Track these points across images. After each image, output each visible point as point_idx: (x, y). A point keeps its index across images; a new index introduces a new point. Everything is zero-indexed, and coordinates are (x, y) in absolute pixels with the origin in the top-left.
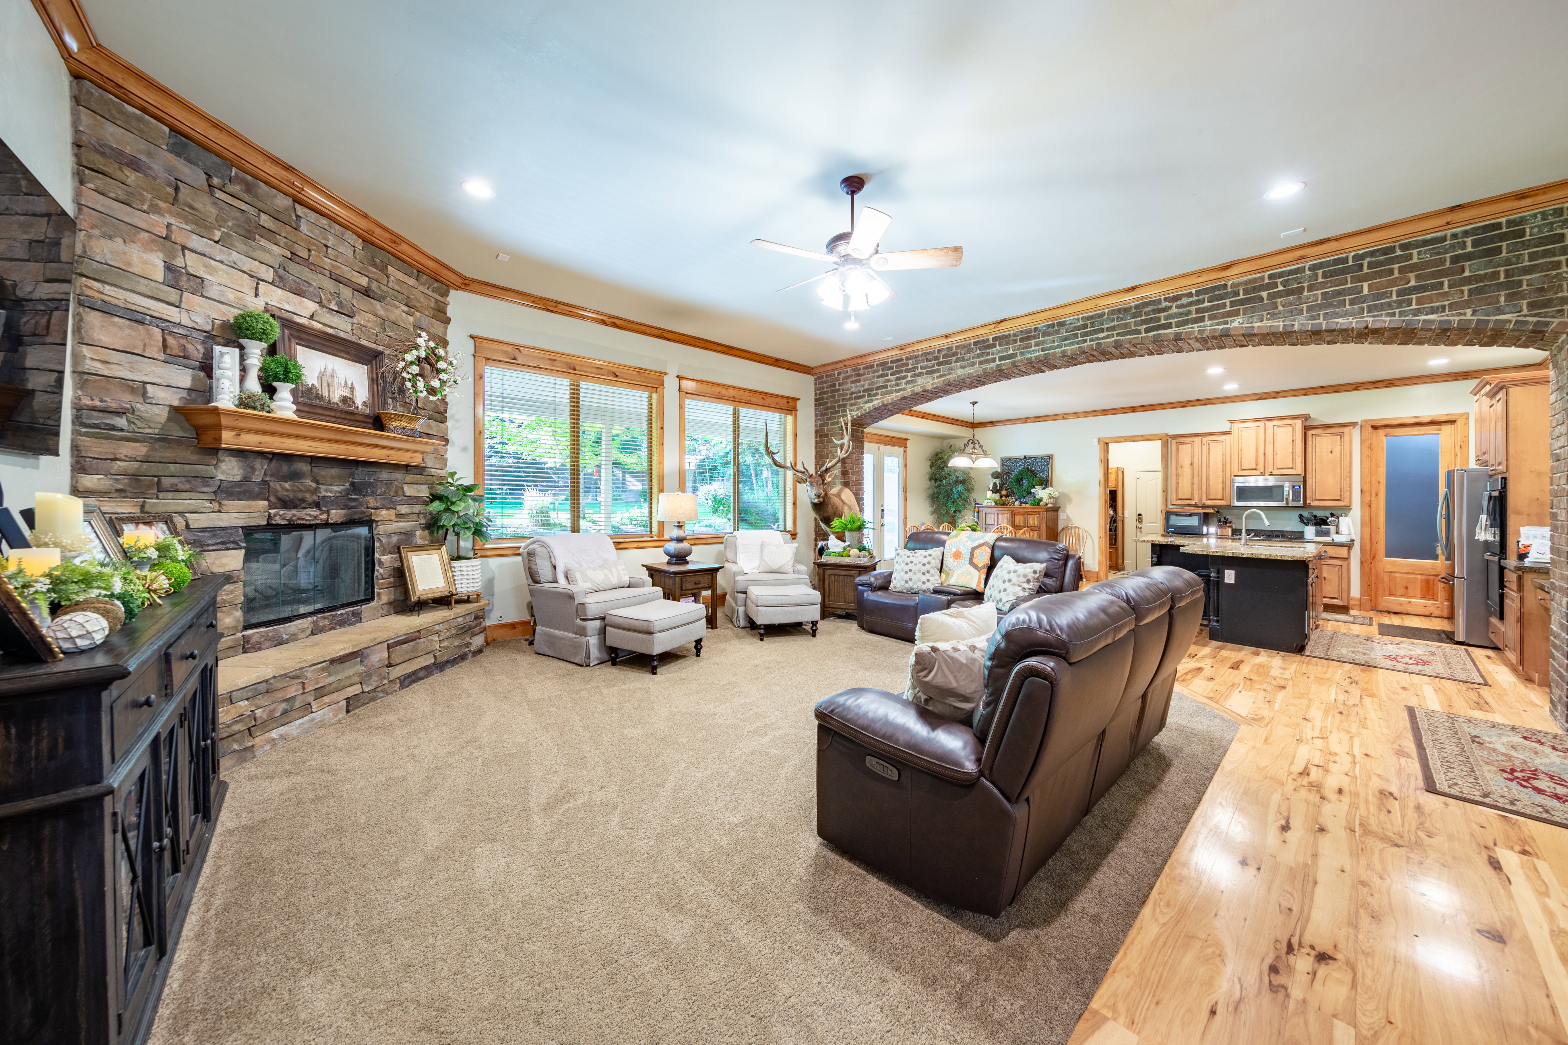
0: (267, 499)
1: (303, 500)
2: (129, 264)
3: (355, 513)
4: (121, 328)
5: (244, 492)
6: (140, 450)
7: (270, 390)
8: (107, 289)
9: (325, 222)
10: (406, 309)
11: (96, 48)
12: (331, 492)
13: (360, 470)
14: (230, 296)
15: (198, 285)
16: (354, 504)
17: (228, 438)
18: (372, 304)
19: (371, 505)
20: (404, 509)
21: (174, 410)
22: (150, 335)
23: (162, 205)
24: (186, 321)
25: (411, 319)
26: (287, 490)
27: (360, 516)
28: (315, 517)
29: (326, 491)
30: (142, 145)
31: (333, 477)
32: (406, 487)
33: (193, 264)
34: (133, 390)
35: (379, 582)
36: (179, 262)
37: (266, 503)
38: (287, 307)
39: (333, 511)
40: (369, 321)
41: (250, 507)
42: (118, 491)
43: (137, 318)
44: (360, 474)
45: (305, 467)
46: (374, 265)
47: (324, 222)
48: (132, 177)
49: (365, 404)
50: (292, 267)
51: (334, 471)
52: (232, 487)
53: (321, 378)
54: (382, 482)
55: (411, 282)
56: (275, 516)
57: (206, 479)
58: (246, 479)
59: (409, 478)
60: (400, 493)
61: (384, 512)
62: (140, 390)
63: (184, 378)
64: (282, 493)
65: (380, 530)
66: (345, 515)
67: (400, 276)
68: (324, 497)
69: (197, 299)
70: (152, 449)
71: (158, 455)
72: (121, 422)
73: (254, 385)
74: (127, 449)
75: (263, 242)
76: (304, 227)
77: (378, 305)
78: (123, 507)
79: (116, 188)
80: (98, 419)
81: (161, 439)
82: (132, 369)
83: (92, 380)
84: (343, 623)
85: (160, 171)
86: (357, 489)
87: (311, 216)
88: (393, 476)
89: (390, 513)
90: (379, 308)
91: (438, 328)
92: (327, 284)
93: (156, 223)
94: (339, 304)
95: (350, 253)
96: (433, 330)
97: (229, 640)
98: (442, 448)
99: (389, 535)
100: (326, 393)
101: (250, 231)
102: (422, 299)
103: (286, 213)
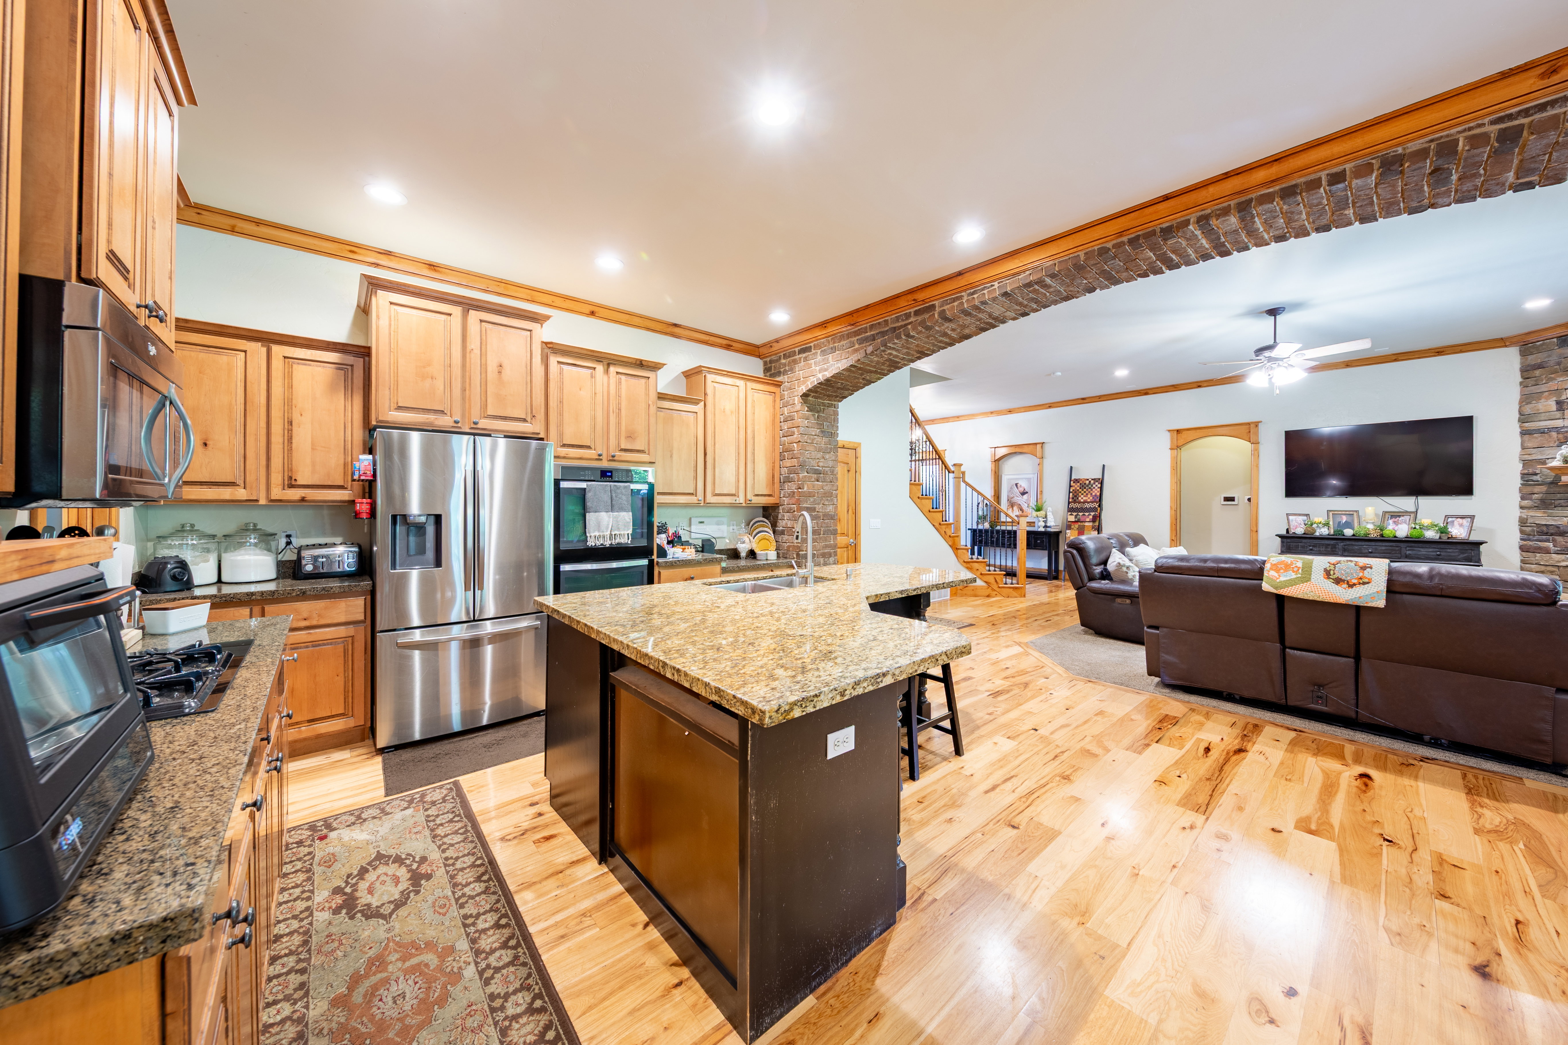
2: (1539, 410)
4: (1536, 438)
6: (1544, 488)
8: (1528, 424)
22: (1550, 437)
23: (1553, 376)
24: (1567, 424)
30: (1545, 354)
34: (1541, 463)
36: (1564, 398)
42: (1536, 506)
43: (1542, 432)
48: (1537, 373)
62: (1545, 462)
70: (1549, 488)
71: (1552, 490)
72: (1535, 478)
74: (1537, 489)
78: (1539, 513)
79: (1530, 382)
80: (1527, 478)
81: (1552, 483)
82: (1542, 454)
83: (1526, 463)
85: (1553, 361)
93: (1551, 386)
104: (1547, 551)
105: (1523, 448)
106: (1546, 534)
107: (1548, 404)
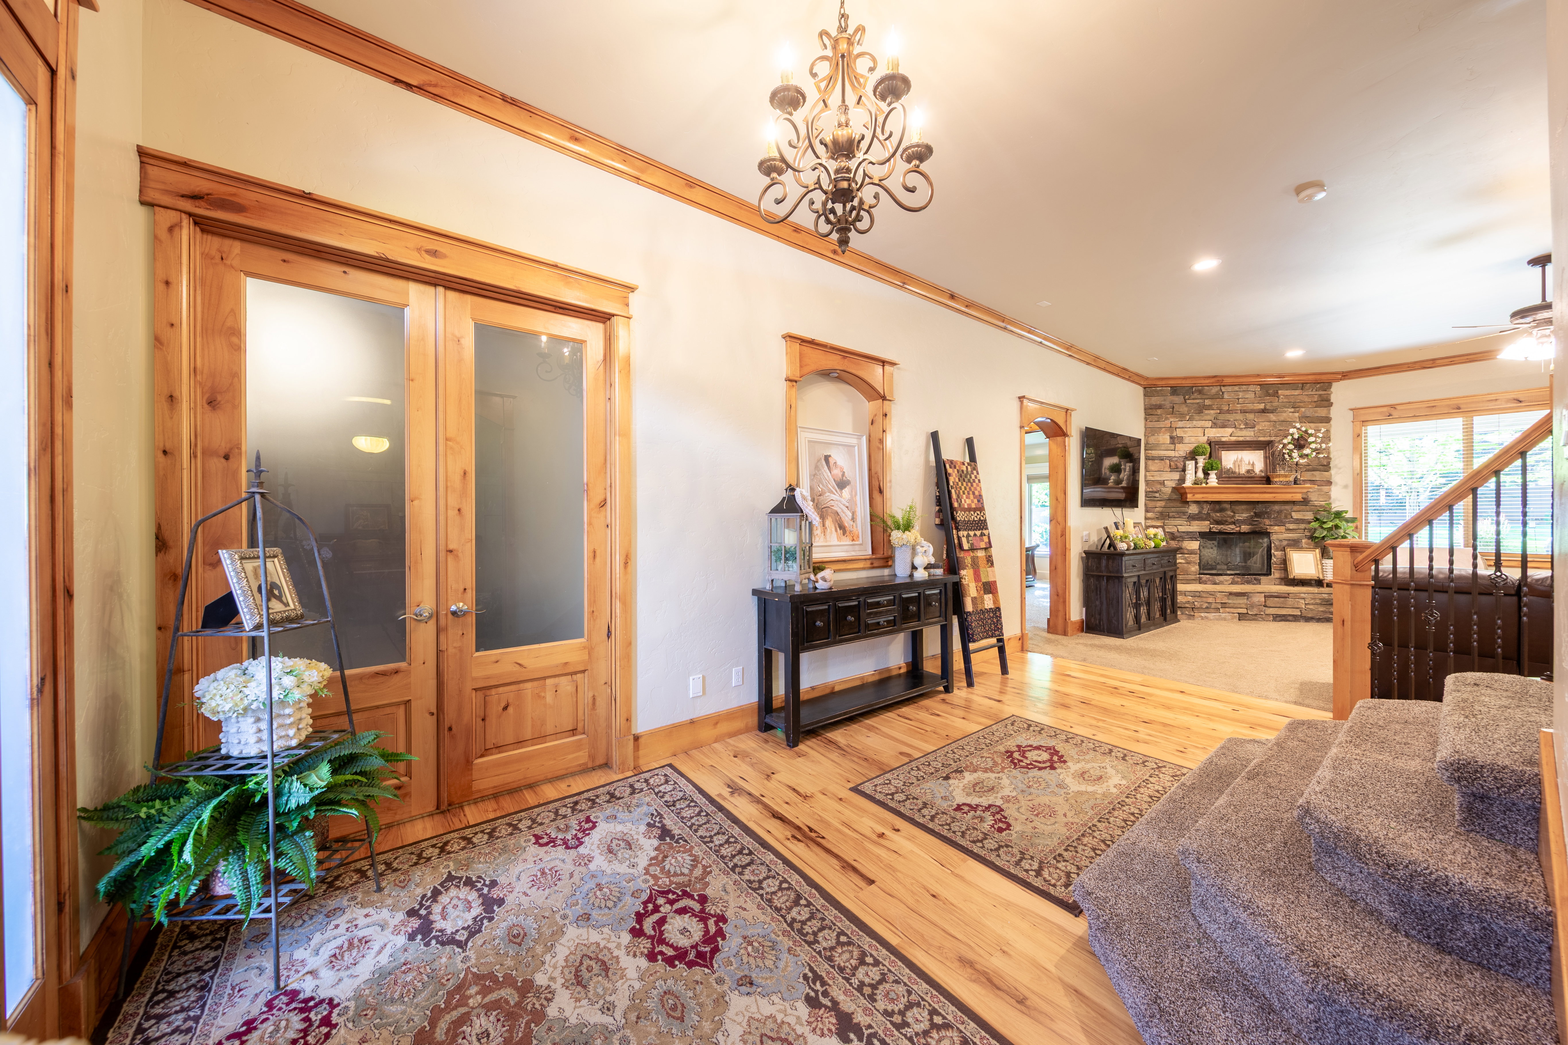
0: (1209, 521)
1: (1226, 521)
2: (1159, 441)
3: (1257, 528)
4: (1157, 464)
5: (1199, 518)
6: (1163, 504)
7: (1206, 474)
8: (1153, 452)
10: (1292, 410)
11: (1147, 379)
12: (1241, 517)
13: (1261, 505)
14: (1193, 439)
15: (1181, 440)
16: (1256, 523)
17: (1190, 497)
18: (1268, 416)
20: (1291, 526)
21: (1174, 488)
22: (1166, 464)
23: (1168, 416)
24: (1177, 455)
25: (1297, 415)
26: (1218, 517)
27: (1261, 530)
28: (1233, 529)
29: (1238, 516)
30: (1162, 398)
31: (1242, 510)
32: (1293, 514)
33: (1179, 433)
34: (1161, 484)
35: (1273, 566)
36: (1174, 434)
38: (1219, 435)
39: (1243, 526)
40: (1265, 426)
41: (1202, 524)
42: (1157, 517)
43: (1161, 459)
44: (1260, 508)
45: (1228, 506)
46: (1269, 395)
47: (1236, 388)
48: (1159, 411)
49: (1261, 471)
50: (1221, 417)
51: (1244, 507)
52: (1195, 516)
53: (1234, 463)
54: (1276, 511)
55: (1297, 392)
56: (1213, 528)
57: (1184, 513)
58: (1200, 512)
59: (1296, 508)
60: (1290, 517)
61: (1276, 528)
62: (1162, 483)
63: (1176, 476)
64: (1216, 518)
65: (1274, 537)
66: (1250, 528)
67: (1288, 392)
68: (1238, 520)
69: (1181, 445)
70: (1166, 503)
71: (1168, 505)
73: (1200, 474)
74: (1158, 504)
75: (1207, 412)
76: (1226, 396)
77: (1272, 415)
78: (1157, 524)
80: (1151, 495)
81: (1168, 499)
82: (1160, 476)
83: (1150, 483)
84: (1248, 582)
85: (1168, 404)
86: (1257, 515)
87: (1230, 389)
88: (1283, 507)
89: (1282, 529)
90: (1272, 417)
91: (1322, 412)
92: (1239, 416)
93: (1167, 423)
94: (1246, 424)
95: (1253, 395)
96: (1316, 415)
97: (1193, 577)
98: (1325, 488)
99: (1281, 541)
100: (1237, 470)
101: (1201, 410)
102: (1306, 399)
103: (1217, 394)
105: (1148, 471)
107: (1165, 438)
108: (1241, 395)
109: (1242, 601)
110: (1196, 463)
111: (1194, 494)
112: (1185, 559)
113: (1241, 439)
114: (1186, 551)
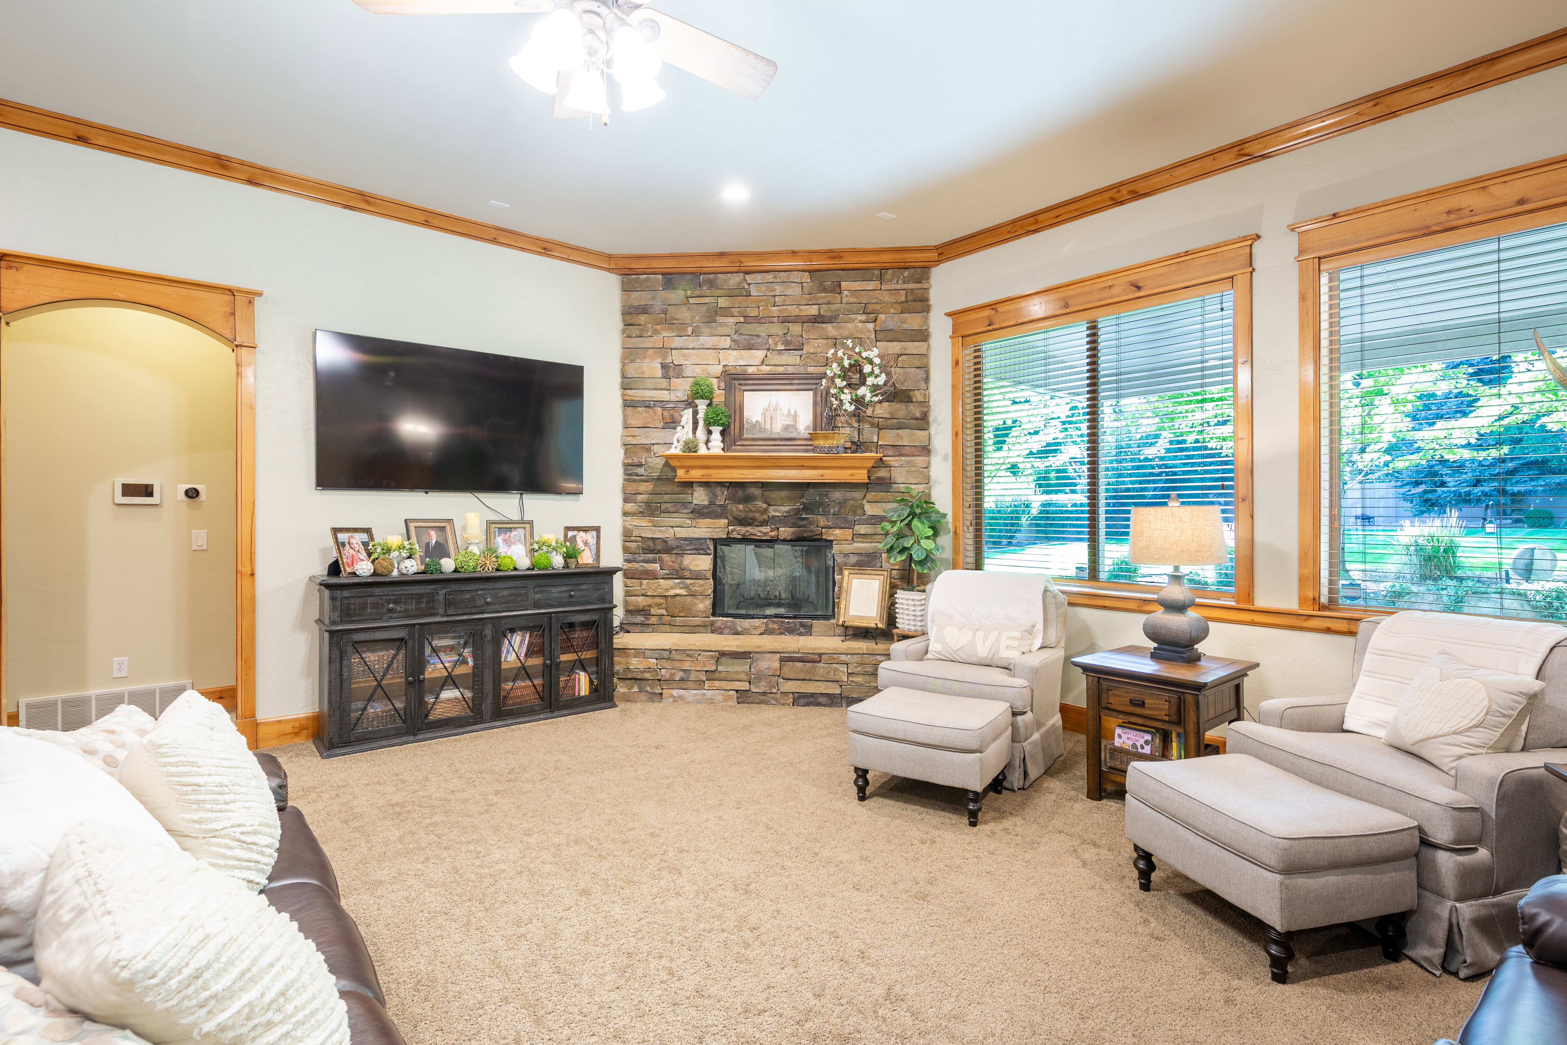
0: (727, 518)
1: (754, 519)
2: (643, 373)
3: (804, 531)
4: (641, 413)
5: (710, 513)
6: (649, 486)
7: (707, 432)
9: (771, 276)
10: (864, 317)
12: (779, 512)
13: (812, 491)
14: (698, 370)
15: (679, 370)
16: (804, 523)
17: (681, 474)
18: (823, 328)
19: (822, 524)
20: (862, 529)
22: (655, 413)
23: (658, 327)
24: (673, 398)
25: (871, 326)
26: (740, 511)
27: (809, 534)
28: (765, 534)
29: (775, 511)
30: (651, 295)
31: (782, 499)
32: (866, 506)
33: (676, 357)
34: (648, 450)
36: (669, 360)
37: (726, 521)
38: (742, 363)
39: (781, 529)
40: (819, 347)
41: (715, 524)
42: (641, 512)
43: (648, 405)
44: (812, 495)
45: (757, 492)
46: (825, 290)
47: (769, 277)
48: (642, 319)
49: (808, 428)
50: (746, 329)
51: (783, 493)
52: (702, 509)
53: (764, 414)
54: (834, 501)
55: (871, 285)
56: (733, 531)
57: (687, 504)
58: (712, 503)
59: (867, 496)
60: (859, 512)
61: (837, 532)
62: (651, 449)
64: (737, 514)
65: (835, 549)
66: (793, 533)
67: (856, 285)
68: (773, 517)
69: (677, 380)
70: (655, 486)
71: (659, 490)
72: (641, 471)
74: (641, 487)
75: (722, 320)
76: (753, 291)
77: (829, 327)
78: (643, 522)
79: (635, 330)
80: (631, 470)
81: (659, 479)
82: (647, 437)
83: (629, 448)
84: (791, 631)
85: (658, 306)
86: (807, 508)
87: (758, 278)
88: (849, 495)
89: (848, 533)
90: (830, 329)
91: (913, 322)
92: (778, 329)
93: (656, 341)
94: (786, 343)
95: (798, 290)
96: (905, 326)
97: (698, 620)
98: (920, 460)
99: (846, 555)
100: (768, 427)
101: (712, 316)
102: (887, 298)
103: (739, 287)
104: (654, 576)
105: (626, 427)
106: (652, 551)
107: (652, 367)
108: (778, 289)
109: (740, 667)
110: (695, 413)
111: (688, 469)
112: (686, 587)
113: (781, 369)
114: (687, 574)
